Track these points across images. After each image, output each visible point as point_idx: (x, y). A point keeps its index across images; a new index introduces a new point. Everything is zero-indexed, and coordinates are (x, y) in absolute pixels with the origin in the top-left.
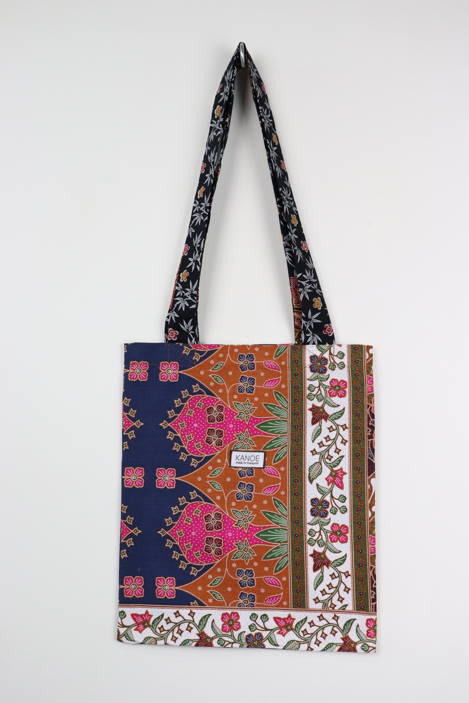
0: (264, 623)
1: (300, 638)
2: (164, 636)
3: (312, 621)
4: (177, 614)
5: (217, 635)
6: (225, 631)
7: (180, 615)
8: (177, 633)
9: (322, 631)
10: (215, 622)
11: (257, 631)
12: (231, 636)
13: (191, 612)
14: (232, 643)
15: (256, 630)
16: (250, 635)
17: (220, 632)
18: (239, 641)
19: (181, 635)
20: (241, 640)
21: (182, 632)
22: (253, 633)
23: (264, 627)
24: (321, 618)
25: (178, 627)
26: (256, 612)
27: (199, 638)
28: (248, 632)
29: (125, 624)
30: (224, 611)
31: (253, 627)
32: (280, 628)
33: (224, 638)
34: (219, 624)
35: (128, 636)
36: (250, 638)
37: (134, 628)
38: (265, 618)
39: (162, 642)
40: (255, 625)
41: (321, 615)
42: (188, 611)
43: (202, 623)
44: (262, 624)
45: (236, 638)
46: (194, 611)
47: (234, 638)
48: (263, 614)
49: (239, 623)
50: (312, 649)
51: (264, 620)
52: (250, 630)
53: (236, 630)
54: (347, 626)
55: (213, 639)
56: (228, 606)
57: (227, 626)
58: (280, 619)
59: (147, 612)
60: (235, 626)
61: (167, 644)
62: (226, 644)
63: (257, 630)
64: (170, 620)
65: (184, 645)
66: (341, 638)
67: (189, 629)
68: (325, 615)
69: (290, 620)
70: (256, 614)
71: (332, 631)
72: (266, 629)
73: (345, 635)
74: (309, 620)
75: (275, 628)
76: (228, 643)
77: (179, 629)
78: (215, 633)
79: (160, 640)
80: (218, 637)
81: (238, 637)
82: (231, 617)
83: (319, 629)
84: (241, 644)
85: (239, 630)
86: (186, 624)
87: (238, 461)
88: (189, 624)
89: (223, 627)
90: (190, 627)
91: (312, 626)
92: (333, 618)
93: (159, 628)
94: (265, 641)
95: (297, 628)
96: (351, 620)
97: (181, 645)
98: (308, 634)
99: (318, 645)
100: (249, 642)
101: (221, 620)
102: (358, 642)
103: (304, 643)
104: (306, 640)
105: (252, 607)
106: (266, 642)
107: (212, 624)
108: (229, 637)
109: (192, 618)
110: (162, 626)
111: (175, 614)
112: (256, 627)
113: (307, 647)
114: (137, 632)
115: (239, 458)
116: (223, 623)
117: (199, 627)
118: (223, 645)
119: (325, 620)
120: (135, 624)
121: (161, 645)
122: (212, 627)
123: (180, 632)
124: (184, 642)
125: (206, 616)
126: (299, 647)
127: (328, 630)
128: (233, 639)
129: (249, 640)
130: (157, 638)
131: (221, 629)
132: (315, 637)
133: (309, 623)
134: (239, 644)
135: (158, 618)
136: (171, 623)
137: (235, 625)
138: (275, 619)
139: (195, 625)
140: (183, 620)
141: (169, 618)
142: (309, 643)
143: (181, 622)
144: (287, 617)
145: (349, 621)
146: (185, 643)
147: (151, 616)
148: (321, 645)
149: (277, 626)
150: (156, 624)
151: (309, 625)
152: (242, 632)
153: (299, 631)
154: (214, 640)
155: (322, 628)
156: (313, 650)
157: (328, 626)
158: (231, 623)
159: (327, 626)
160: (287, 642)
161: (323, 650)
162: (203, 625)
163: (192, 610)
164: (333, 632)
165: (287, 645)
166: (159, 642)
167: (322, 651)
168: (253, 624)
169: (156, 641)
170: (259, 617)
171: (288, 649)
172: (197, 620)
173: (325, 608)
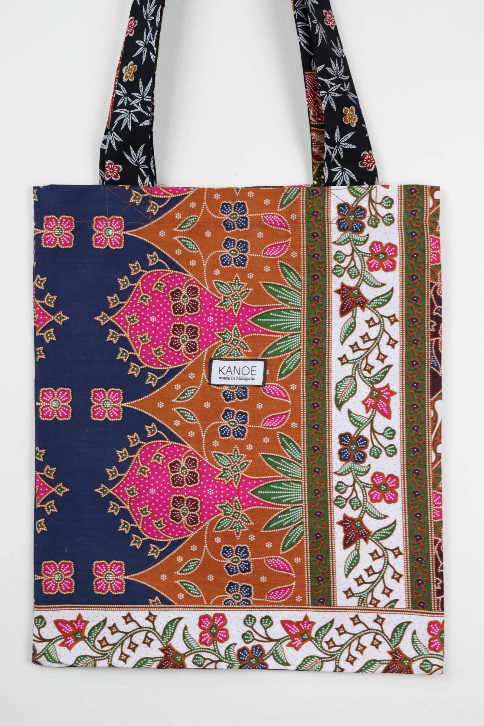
0: (266, 629)
1: (323, 652)
2: (107, 654)
3: (342, 626)
4: (128, 619)
5: (191, 650)
6: (204, 643)
7: (133, 620)
8: (129, 648)
9: (357, 640)
10: (188, 629)
11: (255, 643)
12: (215, 651)
13: (150, 614)
14: (216, 662)
15: (253, 640)
16: (243, 650)
17: (196, 645)
18: (227, 658)
19: (134, 651)
20: (230, 657)
21: (137, 646)
22: (249, 646)
23: (265, 636)
24: (356, 620)
25: (129, 639)
26: (253, 613)
27: (162, 655)
28: (241, 644)
29: (44, 636)
30: (203, 613)
31: (249, 636)
32: (292, 637)
33: (203, 654)
34: (195, 632)
35: (50, 656)
36: (244, 653)
37: (59, 642)
38: (267, 621)
39: (104, 663)
40: (252, 634)
41: (357, 616)
42: (146, 614)
43: (169, 631)
44: (262, 632)
45: (223, 654)
46: (154, 613)
47: (219, 653)
48: (264, 616)
49: (227, 631)
50: (342, 670)
51: (266, 625)
52: (245, 642)
53: (221, 642)
54: (397, 632)
55: (186, 657)
56: (208, 603)
57: (208, 636)
58: (290, 623)
59: (80, 617)
60: (220, 636)
61: (113, 666)
62: (206, 663)
63: (255, 641)
64: (116, 628)
65: (139, 667)
66: (388, 652)
67: (148, 641)
68: (363, 616)
69: (308, 624)
70: (254, 615)
71: (373, 642)
72: (270, 640)
73: (395, 646)
74: (337, 625)
75: (283, 638)
76: (209, 661)
77: (131, 642)
78: (188, 647)
79: (102, 660)
80: (194, 653)
81: (225, 652)
82: (214, 621)
83: (352, 638)
84: (230, 664)
85: (226, 642)
86: (142, 635)
87: (222, 375)
88: (147, 634)
89: (201, 637)
90: (149, 638)
91: (342, 633)
92: (375, 621)
93: (100, 642)
94: (268, 657)
95: (319, 636)
96: (403, 623)
97: (134, 667)
98: (335, 646)
99: (352, 663)
100: (242, 660)
101: (197, 626)
102: (415, 657)
103: (329, 661)
104: (333, 656)
105: (246, 605)
106: (269, 659)
107: (184, 632)
108: (211, 653)
109: (151, 624)
110: (104, 638)
111: (124, 618)
112: (253, 637)
113: (334, 666)
114: (64, 649)
115: (224, 371)
116: (201, 631)
117: (162, 638)
118: (201, 665)
119: (362, 624)
120: (61, 636)
121: (103, 668)
122: (184, 638)
123: (133, 647)
124: (139, 662)
125: (174, 620)
126: (322, 667)
127: (367, 640)
128: (217, 656)
129: (242, 656)
130: (97, 657)
131: (198, 641)
132: (346, 650)
133: (338, 629)
134: (227, 663)
135: (98, 625)
136: (119, 633)
137: (220, 634)
138: (283, 623)
139: (157, 634)
140: (138, 627)
141: (114, 625)
142: (337, 660)
143: (134, 630)
144: (301, 619)
145: (400, 626)
146: (141, 664)
147: (86, 622)
148: (356, 663)
149: (287, 634)
150: (94, 635)
151: (337, 632)
152: (231, 645)
153: (321, 642)
154: (188, 658)
155: (358, 636)
156: (344, 671)
157: (368, 633)
158: (214, 630)
159: (366, 634)
160: (303, 659)
161: (360, 671)
162: (169, 634)
163: (152, 612)
164: (376, 643)
165: (302, 664)
166: (100, 664)
167: (358, 672)
168: (248, 631)
169: (95, 661)
170: (258, 620)
171: (304, 670)
172: (160, 626)
173: (363, 606)
